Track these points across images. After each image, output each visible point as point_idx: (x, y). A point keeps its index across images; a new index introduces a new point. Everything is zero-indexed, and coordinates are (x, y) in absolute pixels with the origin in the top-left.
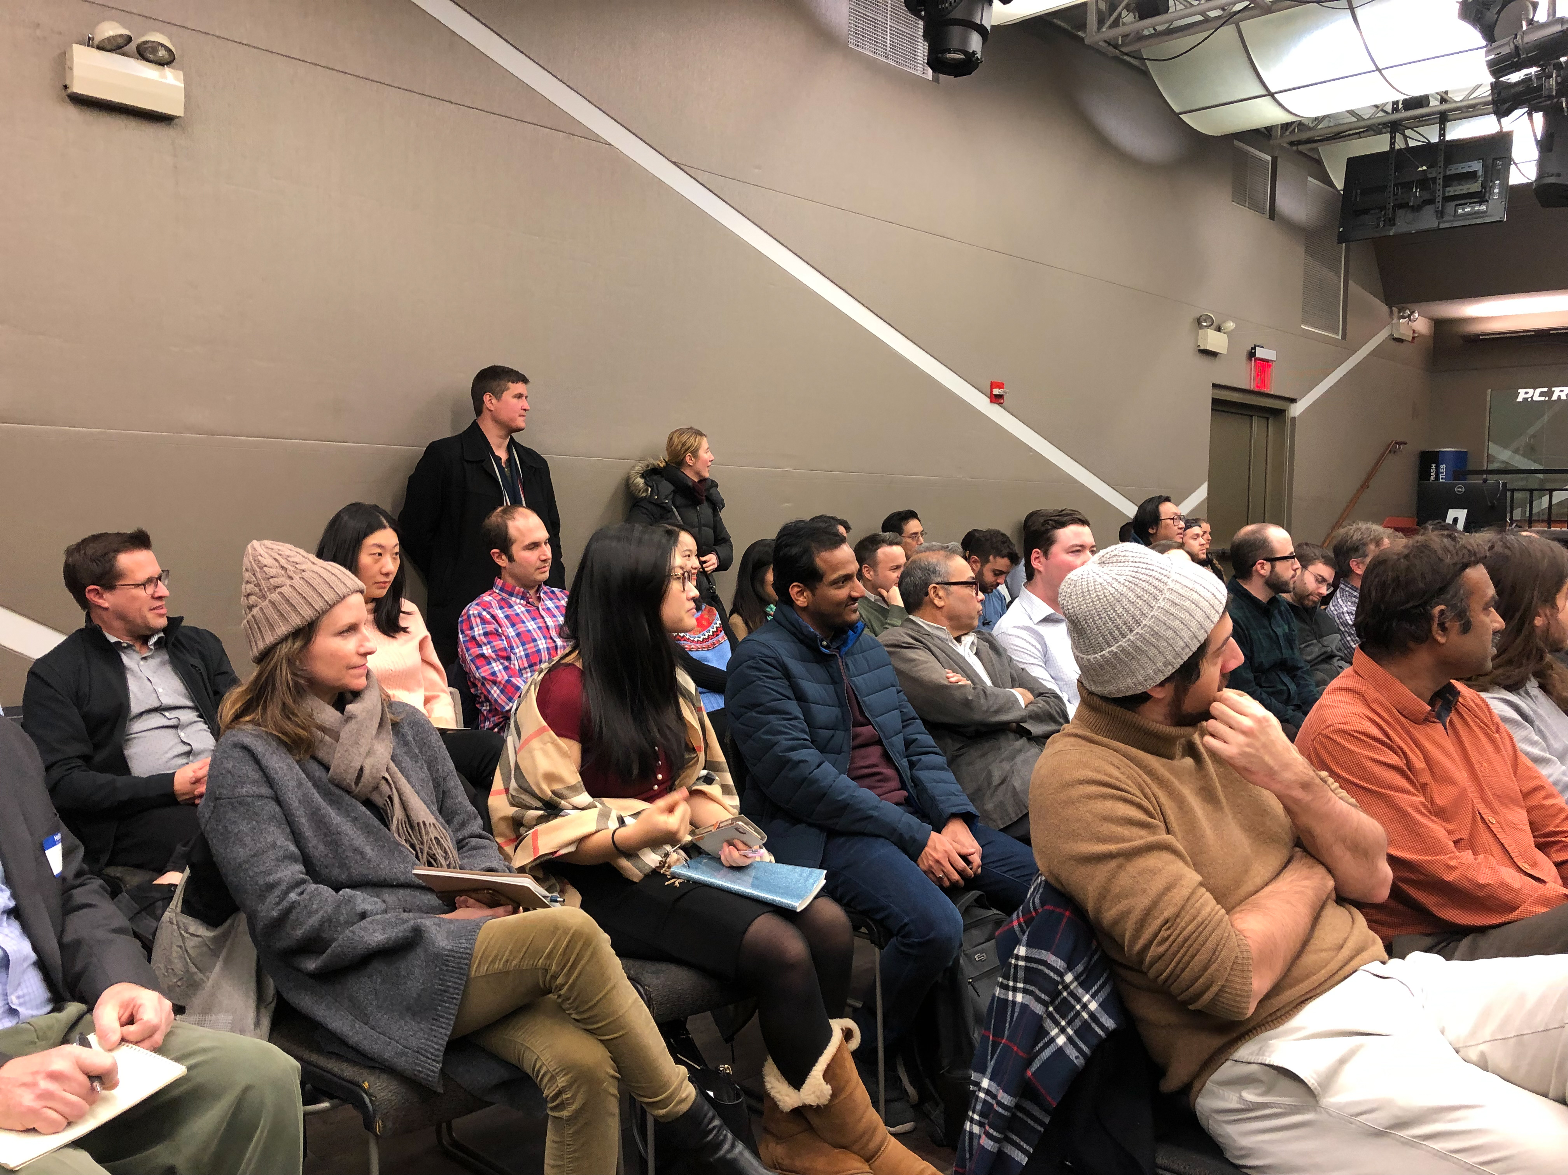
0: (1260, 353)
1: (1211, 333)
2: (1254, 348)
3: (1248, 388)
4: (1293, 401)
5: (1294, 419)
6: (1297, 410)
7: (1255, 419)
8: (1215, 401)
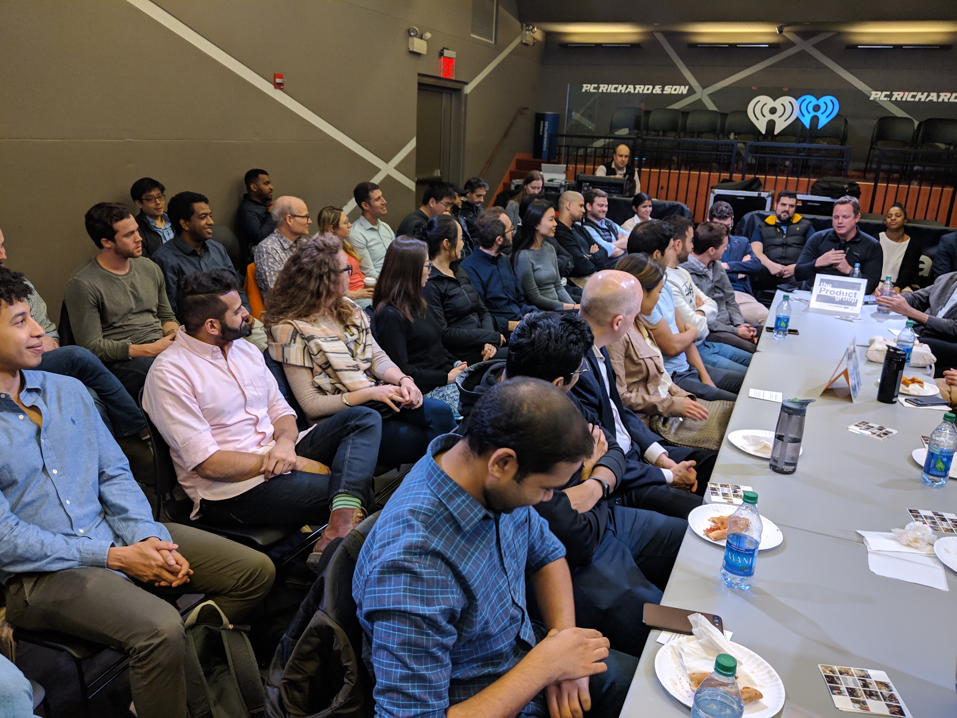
0: (447, 53)
1: (417, 41)
2: (443, 50)
3: (439, 76)
4: (466, 83)
5: (466, 95)
6: (468, 89)
7: (444, 94)
8: (420, 84)
